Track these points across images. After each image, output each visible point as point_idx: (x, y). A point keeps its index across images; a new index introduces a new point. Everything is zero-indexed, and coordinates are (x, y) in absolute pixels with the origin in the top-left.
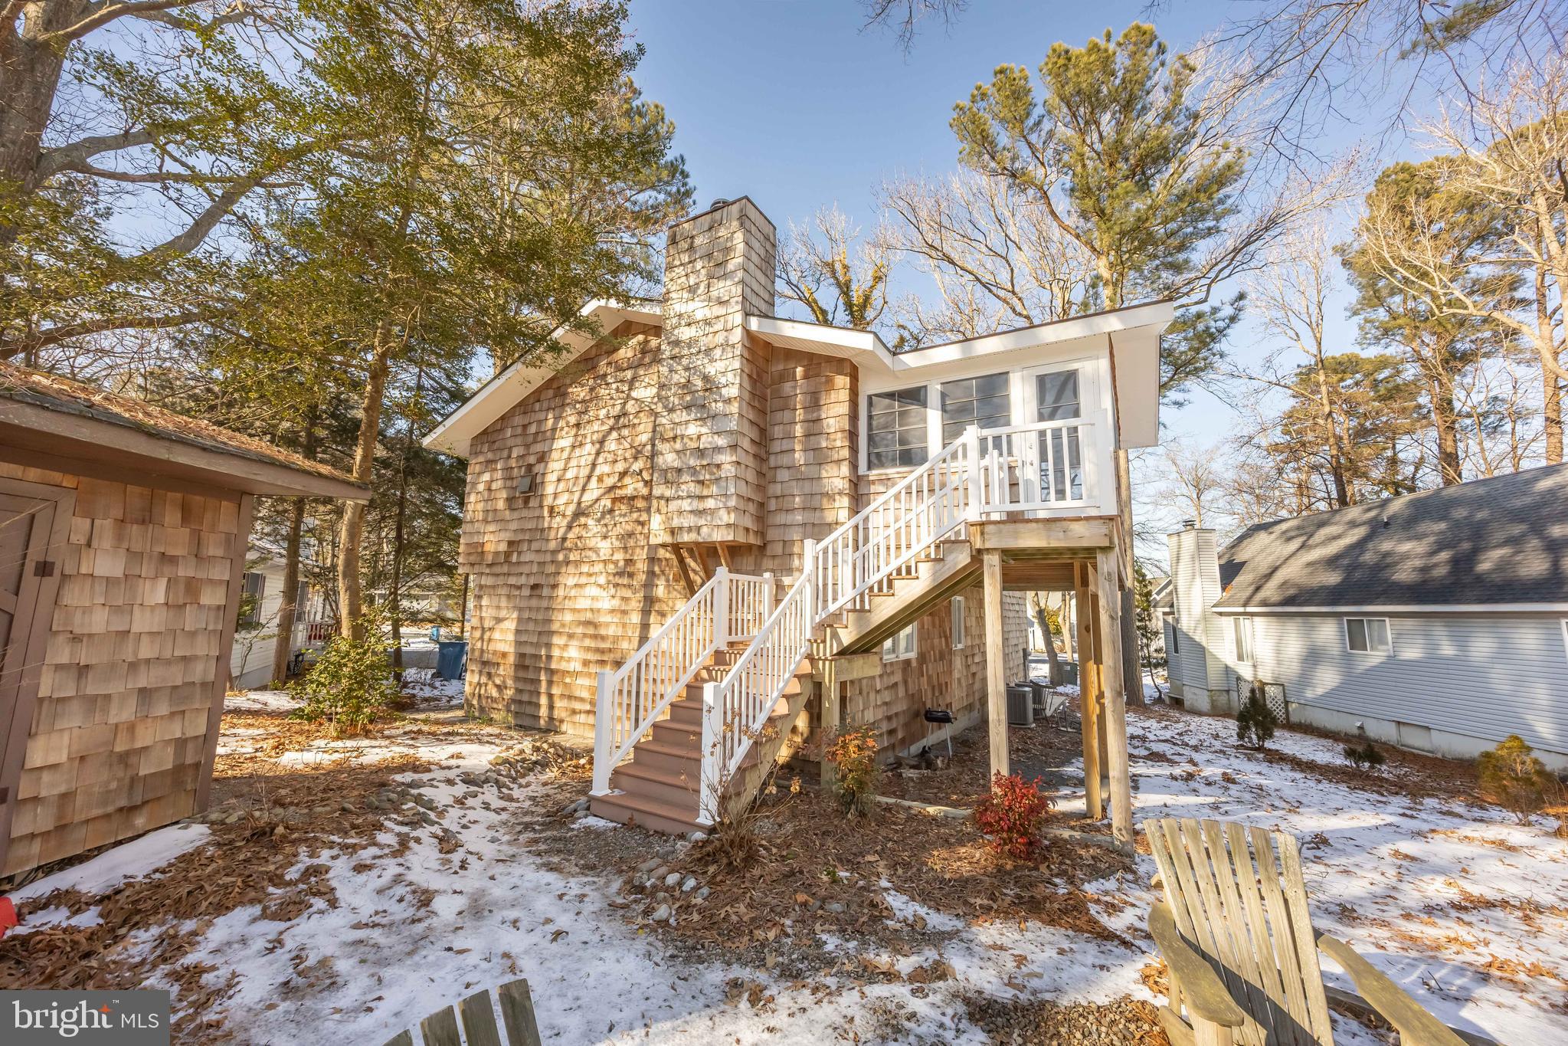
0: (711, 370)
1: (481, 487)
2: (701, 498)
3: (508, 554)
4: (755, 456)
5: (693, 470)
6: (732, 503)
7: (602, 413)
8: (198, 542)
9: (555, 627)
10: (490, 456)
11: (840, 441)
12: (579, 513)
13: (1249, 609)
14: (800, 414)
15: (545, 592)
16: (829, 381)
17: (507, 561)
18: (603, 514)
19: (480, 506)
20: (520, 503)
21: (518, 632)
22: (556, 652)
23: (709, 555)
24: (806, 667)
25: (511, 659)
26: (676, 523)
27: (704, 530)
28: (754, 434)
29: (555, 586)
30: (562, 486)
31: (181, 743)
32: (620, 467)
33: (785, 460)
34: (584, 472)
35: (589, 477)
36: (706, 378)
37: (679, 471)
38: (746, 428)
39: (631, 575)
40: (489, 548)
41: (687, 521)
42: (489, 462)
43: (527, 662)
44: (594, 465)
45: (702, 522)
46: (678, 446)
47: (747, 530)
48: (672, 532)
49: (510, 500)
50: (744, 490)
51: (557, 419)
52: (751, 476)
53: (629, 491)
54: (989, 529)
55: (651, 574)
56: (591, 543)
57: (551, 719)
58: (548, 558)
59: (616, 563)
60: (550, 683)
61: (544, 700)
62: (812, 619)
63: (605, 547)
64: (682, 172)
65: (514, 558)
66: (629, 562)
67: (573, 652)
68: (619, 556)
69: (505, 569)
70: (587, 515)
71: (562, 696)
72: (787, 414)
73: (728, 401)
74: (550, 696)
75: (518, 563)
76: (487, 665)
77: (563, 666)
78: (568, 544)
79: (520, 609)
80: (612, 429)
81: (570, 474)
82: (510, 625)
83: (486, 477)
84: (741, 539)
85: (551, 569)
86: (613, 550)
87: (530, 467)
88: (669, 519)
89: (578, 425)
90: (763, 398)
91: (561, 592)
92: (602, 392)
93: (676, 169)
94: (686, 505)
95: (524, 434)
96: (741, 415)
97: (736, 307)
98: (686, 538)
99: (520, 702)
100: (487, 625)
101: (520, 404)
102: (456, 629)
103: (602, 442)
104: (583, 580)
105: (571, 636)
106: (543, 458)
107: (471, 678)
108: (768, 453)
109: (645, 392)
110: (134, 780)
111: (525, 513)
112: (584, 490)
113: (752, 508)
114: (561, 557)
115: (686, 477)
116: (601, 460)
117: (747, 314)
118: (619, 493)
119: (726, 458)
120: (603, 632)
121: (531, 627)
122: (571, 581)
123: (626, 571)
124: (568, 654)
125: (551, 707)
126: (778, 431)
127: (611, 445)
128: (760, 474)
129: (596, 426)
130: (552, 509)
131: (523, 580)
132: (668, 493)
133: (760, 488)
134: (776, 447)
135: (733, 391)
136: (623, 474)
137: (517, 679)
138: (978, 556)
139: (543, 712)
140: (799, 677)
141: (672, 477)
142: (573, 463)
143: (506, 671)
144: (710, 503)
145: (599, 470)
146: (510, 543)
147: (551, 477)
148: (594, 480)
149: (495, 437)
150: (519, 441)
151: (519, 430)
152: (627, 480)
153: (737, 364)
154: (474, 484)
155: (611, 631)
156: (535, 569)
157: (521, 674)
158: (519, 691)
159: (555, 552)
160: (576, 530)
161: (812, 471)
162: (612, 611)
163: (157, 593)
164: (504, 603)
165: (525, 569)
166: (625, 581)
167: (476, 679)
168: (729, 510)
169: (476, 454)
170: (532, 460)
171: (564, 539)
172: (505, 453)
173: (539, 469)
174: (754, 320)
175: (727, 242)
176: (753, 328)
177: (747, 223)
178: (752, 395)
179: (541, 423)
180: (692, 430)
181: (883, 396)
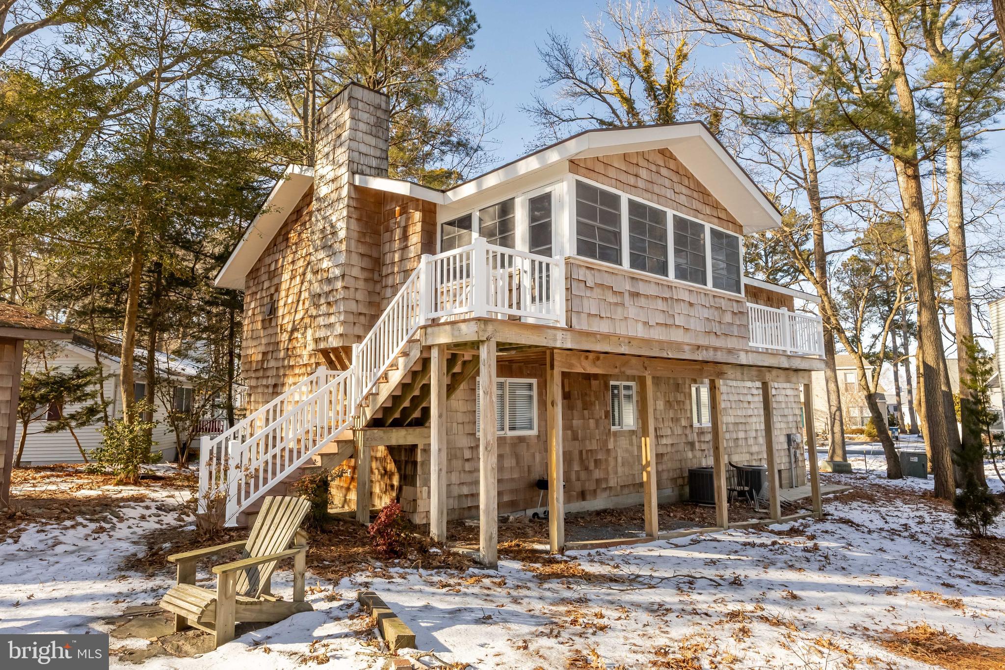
0: (334, 218)
1: (250, 313)
2: (329, 315)
3: (262, 362)
4: (365, 280)
5: (326, 295)
6: (342, 318)
7: (304, 252)
10: (254, 289)
12: (294, 329)
14: (397, 244)
15: (280, 389)
16: (411, 216)
17: (262, 367)
19: (250, 327)
20: (267, 324)
24: (349, 435)
26: (318, 334)
27: (330, 339)
29: (283, 384)
30: (286, 310)
33: (389, 281)
34: (295, 298)
35: (298, 301)
36: (332, 226)
37: (319, 296)
38: (355, 259)
40: (254, 358)
41: (323, 333)
42: (254, 293)
44: (300, 292)
45: (329, 333)
46: (319, 276)
47: (358, 337)
48: (316, 342)
49: (263, 321)
50: (354, 308)
51: (284, 258)
52: (360, 296)
56: (299, 351)
58: (281, 364)
62: (355, 400)
65: (265, 365)
69: (261, 373)
70: (298, 330)
72: (391, 244)
73: (341, 241)
75: (267, 369)
78: (289, 353)
81: (290, 300)
83: (252, 305)
85: (282, 372)
87: (272, 296)
88: (315, 332)
89: (293, 262)
90: (377, 233)
92: (304, 235)
94: (322, 321)
95: (269, 271)
96: (349, 251)
97: (344, 169)
98: (322, 345)
101: (268, 248)
103: (304, 274)
104: (297, 380)
106: (277, 290)
111: (270, 331)
112: (296, 311)
113: (363, 320)
114: (286, 363)
115: (322, 300)
116: (303, 287)
117: (353, 173)
119: (340, 285)
122: (290, 380)
129: (301, 262)
130: (281, 327)
131: (269, 381)
133: (371, 304)
135: (342, 234)
138: (427, 351)
140: (339, 442)
141: (316, 300)
142: (291, 291)
144: (333, 319)
145: (303, 295)
146: (265, 354)
147: (281, 303)
148: (301, 303)
149: (256, 273)
150: (267, 276)
151: (267, 269)
153: (346, 213)
154: (247, 311)
156: (275, 372)
159: (283, 359)
160: (293, 342)
164: (261, 398)
165: (270, 373)
168: (340, 323)
169: (248, 287)
170: (273, 290)
171: (287, 349)
172: (261, 286)
173: (275, 297)
174: (357, 177)
175: (342, 120)
176: (357, 183)
177: (353, 102)
178: (363, 234)
179: (277, 261)
180: (325, 264)
181: (451, 223)
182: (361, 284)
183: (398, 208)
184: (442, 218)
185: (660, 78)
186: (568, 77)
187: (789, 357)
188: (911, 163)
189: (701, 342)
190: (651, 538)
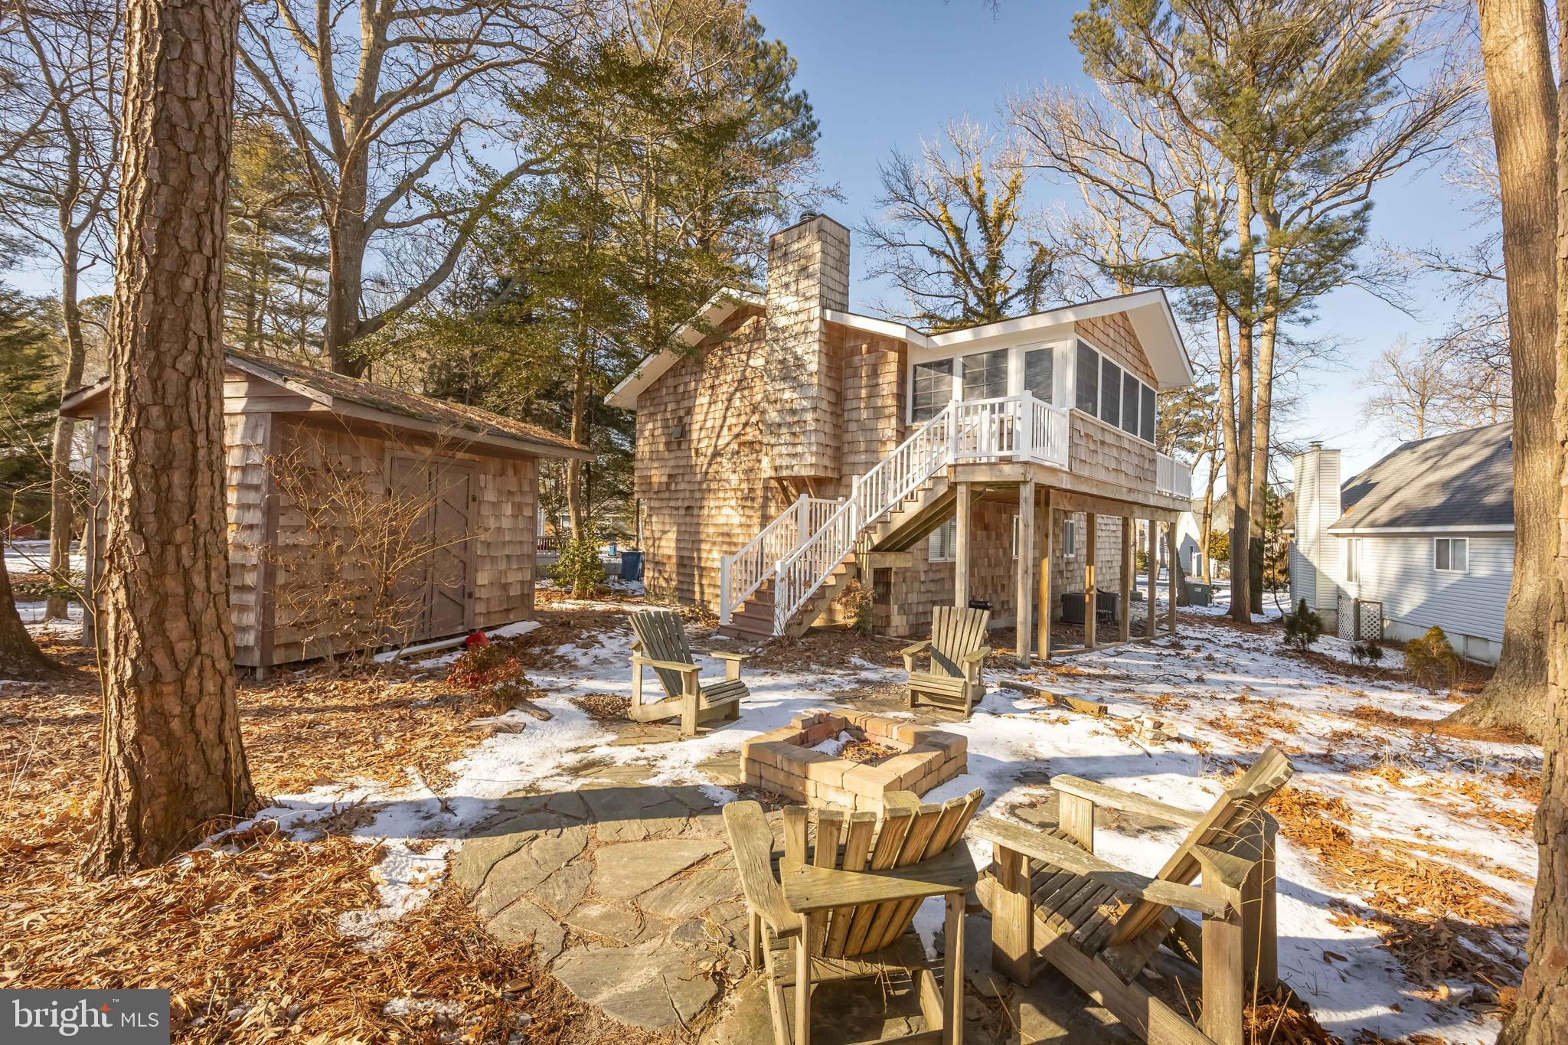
0: (799, 351)
1: (647, 433)
2: (794, 445)
3: (668, 484)
4: (832, 413)
5: (790, 425)
6: (814, 448)
7: (729, 378)
8: (520, 485)
9: (703, 537)
10: (652, 409)
11: (891, 401)
12: (716, 454)
13: (1358, 530)
14: (864, 381)
15: (695, 512)
16: (885, 355)
17: (668, 489)
18: (733, 454)
19: (647, 448)
20: (674, 446)
21: (678, 541)
22: (704, 555)
23: (800, 484)
24: (852, 558)
25: (674, 560)
26: (778, 463)
27: (796, 468)
28: (832, 398)
29: (701, 508)
30: (703, 434)
31: (522, 583)
32: (743, 419)
33: (854, 415)
34: (718, 423)
35: (722, 427)
36: (796, 358)
37: (780, 425)
38: (825, 394)
39: (753, 499)
40: (655, 479)
41: (785, 462)
42: (652, 414)
43: (686, 562)
44: (725, 418)
45: (794, 462)
46: (778, 406)
47: (826, 467)
48: (776, 469)
49: (668, 444)
50: (823, 439)
51: (697, 381)
52: (828, 429)
53: (749, 438)
54: (959, 469)
55: (766, 498)
56: (725, 476)
57: (702, 601)
58: (696, 487)
59: (742, 490)
60: (701, 576)
61: (697, 589)
62: (856, 527)
63: (734, 479)
64: (806, 106)
65: (673, 487)
66: (751, 490)
67: (716, 555)
68: (744, 486)
69: (667, 495)
70: (721, 455)
71: (709, 585)
72: (856, 380)
73: (811, 375)
74: (701, 586)
75: (676, 491)
76: (659, 565)
77: (709, 564)
78: (709, 477)
79: (679, 525)
80: (736, 390)
81: (709, 424)
82: (672, 536)
83: (650, 426)
84: (821, 474)
85: (698, 495)
86: (741, 481)
87: (680, 419)
88: (773, 460)
89: (712, 387)
90: (839, 368)
91: (706, 512)
92: (728, 361)
93: (800, 104)
94: (784, 450)
95: (675, 392)
96: (820, 385)
97: (815, 303)
98: (784, 473)
99: (682, 590)
100: (657, 535)
101: (671, 369)
102: (633, 544)
103: (729, 400)
104: (721, 503)
105: (714, 543)
106: (689, 411)
107: (648, 574)
108: (843, 410)
109: (758, 362)
110: (509, 598)
111: (678, 454)
112: (718, 437)
113: (829, 451)
114: (704, 486)
115: (784, 430)
116: (729, 414)
117: (824, 308)
118: (743, 439)
119: (809, 416)
120: (734, 540)
121: (687, 537)
122: (712, 504)
123: (749, 497)
124: (712, 556)
125: (702, 593)
126: (850, 394)
127: (737, 402)
128: (836, 426)
129: (725, 388)
130: (697, 451)
131: (679, 503)
132: (773, 441)
133: (837, 436)
134: (848, 405)
135: (813, 367)
136: (745, 425)
137: (678, 574)
138: (953, 487)
139: (697, 597)
140: (846, 564)
141: (774, 428)
142: (710, 416)
143: (671, 568)
144: (799, 449)
145: (728, 422)
146: (670, 476)
147: (696, 427)
148: (725, 429)
149: (654, 395)
150: (672, 398)
151: (671, 390)
152: (748, 429)
153: (816, 347)
154: (642, 431)
155: (741, 539)
156: (688, 495)
157: (682, 570)
158: (680, 582)
159: (700, 483)
160: (714, 467)
161: (869, 424)
162: (741, 525)
163: (508, 510)
164: (667, 519)
165: (681, 495)
166: (749, 503)
167: (651, 574)
168: (812, 454)
169: (643, 407)
170: (682, 413)
171: (707, 473)
172: (662, 408)
173: (687, 420)
174: (828, 312)
175: (809, 251)
176: (828, 318)
177: (824, 235)
178: (829, 368)
179: (686, 384)
180: (787, 395)
181: (924, 365)
182: (828, 418)
183: (864, 346)
184: (914, 359)
185: (992, 212)
186: (903, 200)
187: (1174, 499)
188: (1246, 323)
189: (1133, 486)
190: (1090, 648)
